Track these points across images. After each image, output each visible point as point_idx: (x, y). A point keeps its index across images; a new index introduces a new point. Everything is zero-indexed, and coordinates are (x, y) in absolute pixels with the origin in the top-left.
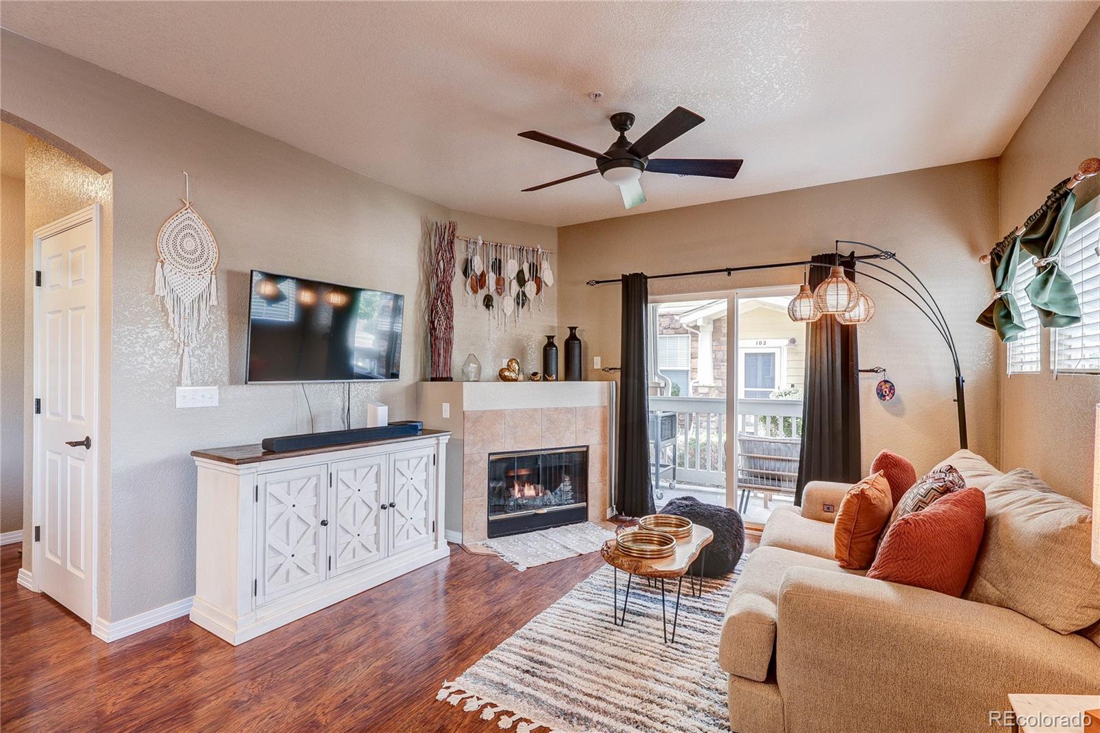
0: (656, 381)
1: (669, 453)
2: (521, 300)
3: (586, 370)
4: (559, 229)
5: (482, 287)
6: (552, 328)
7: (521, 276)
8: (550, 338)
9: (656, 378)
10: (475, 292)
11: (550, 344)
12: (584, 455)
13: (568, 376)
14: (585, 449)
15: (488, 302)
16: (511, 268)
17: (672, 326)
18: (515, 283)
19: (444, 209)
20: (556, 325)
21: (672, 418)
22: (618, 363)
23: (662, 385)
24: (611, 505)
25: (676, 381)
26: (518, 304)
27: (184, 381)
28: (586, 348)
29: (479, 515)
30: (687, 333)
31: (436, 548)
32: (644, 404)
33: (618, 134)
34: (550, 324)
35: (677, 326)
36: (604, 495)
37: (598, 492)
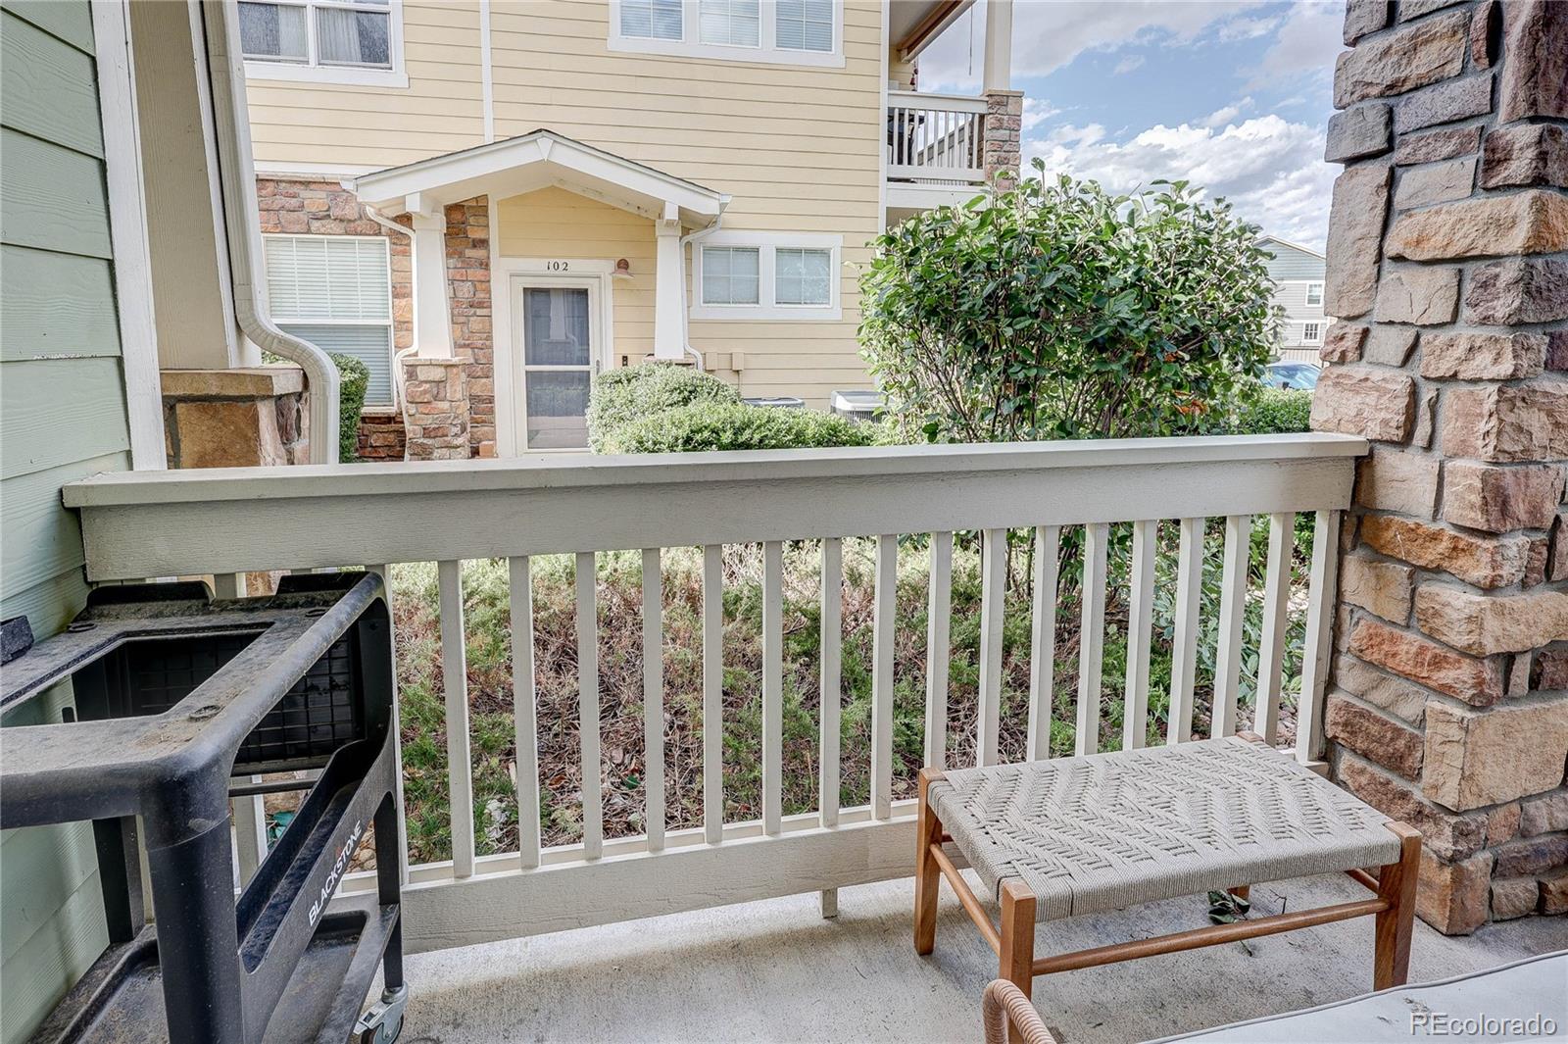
17: (335, 212)
30: (379, 234)
35: (350, 212)
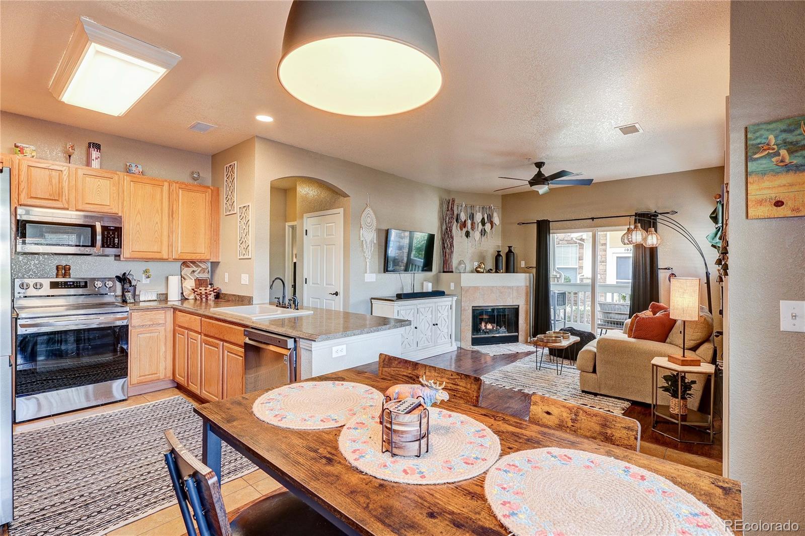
0: (555, 274)
1: (562, 315)
2: (483, 233)
3: (517, 268)
4: (502, 195)
5: (465, 227)
6: (499, 246)
7: (483, 221)
8: (499, 252)
9: (555, 272)
10: (461, 229)
11: (498, 255)
12: (516, 310)
13: (508, 271)
14: (517, 307)
15: (468, 234)
16: (478, 217)
17: (566, 239)
18: (480, 224)
19: (448, 191)
20: (500, 245)
21: (564, 294)
22: (534, 263)
23: (558, 276)
24: (530, 336)
25: (568, 275)
26: (482, 235)
27: (368, 271)
28: (517, 257)
29: (468, 335)
30: (576, 244)
31: (451, 346)
32: (548, 287)
33: (538, 169)
34: (496, 244)
35: (569, 239)
36: (527, 330)
37: (524, 328)
